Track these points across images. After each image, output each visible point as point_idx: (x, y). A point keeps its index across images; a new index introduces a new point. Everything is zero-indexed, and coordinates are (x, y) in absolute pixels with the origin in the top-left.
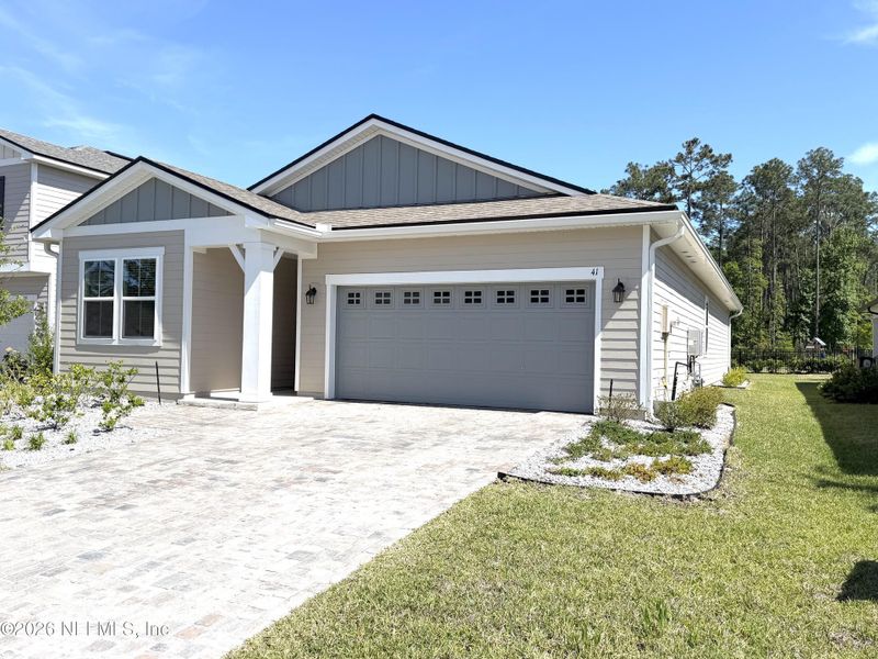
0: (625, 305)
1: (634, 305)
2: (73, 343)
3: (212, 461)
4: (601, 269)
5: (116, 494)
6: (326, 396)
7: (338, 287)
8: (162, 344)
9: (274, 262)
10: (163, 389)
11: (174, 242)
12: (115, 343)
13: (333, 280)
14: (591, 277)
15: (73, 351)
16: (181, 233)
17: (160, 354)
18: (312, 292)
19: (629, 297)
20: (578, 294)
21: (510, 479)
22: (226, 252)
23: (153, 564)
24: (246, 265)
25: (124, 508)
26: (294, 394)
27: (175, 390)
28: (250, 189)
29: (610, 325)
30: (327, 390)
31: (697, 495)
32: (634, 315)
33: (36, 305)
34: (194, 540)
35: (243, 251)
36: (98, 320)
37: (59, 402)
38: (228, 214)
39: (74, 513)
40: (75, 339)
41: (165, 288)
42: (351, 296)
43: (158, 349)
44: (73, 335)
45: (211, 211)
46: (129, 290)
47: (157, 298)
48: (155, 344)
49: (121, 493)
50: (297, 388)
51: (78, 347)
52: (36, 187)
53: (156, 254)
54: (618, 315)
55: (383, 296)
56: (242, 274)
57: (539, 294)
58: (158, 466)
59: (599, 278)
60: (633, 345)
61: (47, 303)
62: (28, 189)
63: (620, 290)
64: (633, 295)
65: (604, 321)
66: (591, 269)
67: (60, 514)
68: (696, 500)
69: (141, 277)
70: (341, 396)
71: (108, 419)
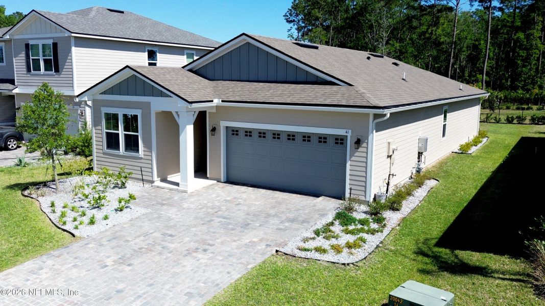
0: (360, 149)
1: (365, 150)
2: (101, 151)
3: (164, 234)
4: (350, 131)
5: (126, 257)
6: (222, 181)
7: (227, 127)
8: (143, 156)
9: (193, 119)
10: (144, 178)
11: (146, 107)
12: (121, 154)
13: (224, 124)
14: (345, 134)
15: (102, 155)
16: (149, 104)
17: (142, 161)
18: (214, 130)
19: (363, 146)
20: (340, 141)
21: (280, 253)
22: (170, 113)
23: (139, 297)
24: (180, 121)
25: (129, 265)
26: (207, 178)
27: (150, 178)
28: (183, 67)
29: (353, 158)
30: (223, 177)
31: (353, 264)
32: (364, 155)
33: (79, 111)
34: (153, 285)
35: (178, 116)
36: (112, 142)
37: (99, 198)
38: (171, 97)
39: (112, 267)
40: (103, 150)
41: (143, 130)
42: (234, 132)
43: (141, 158)
44: (101, 147)
45: (162, 95)
46: (126, 129)
47: (140, 134)
48: (140, 156)
49: (128, 256)
50: (208, 176)
51: (104, 154)
52: (74, 49)
53: (138, 112)
54: (357, 154)
55: (248, 133)
56: (178, 125)
57: (323, 139)
58: (142, 238)
59: (349, 135)
60: (364, 169)
61: (85, 111)
62: (70, 50)
63: (358, 143)
64: (364, 145)
65: (351, 157)
66: (346, 130)
67: (107, 268)
68: (352, 265)
69: (131, 123)
70: (230, 181)
71: (121, 206)
